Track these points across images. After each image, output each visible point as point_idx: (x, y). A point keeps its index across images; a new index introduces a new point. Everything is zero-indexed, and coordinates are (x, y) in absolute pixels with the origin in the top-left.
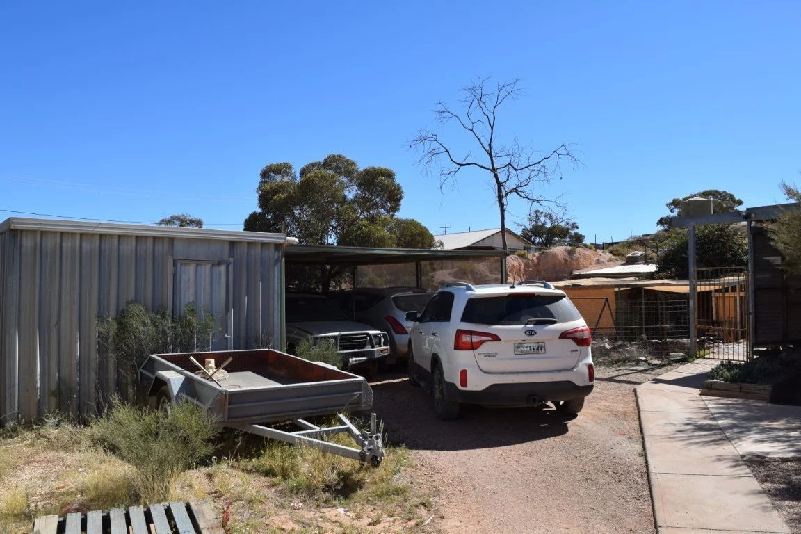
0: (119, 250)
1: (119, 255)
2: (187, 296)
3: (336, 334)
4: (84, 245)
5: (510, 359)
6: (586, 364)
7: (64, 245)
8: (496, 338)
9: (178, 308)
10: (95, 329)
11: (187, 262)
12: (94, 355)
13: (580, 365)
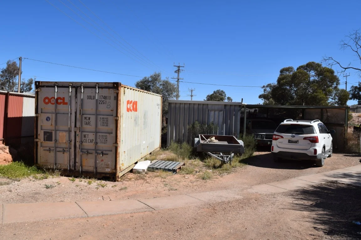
0: (194, 107)
1: (194, 108)
2: (212, 120)
3: (265, 134)
4: (185, 106)
5: (287, 144)
6: (313, 149)
7: (181, 106)
8: (282, 137)
9: (209, 122)
10: (188, 127)
11: (212, 110)
12: (187, 134)
13: (311, 149)
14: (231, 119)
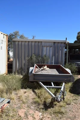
2: (44, 53)
10: (27, 58)
11: (44, 46)
12: (27, 63)
14: (58, 52)
